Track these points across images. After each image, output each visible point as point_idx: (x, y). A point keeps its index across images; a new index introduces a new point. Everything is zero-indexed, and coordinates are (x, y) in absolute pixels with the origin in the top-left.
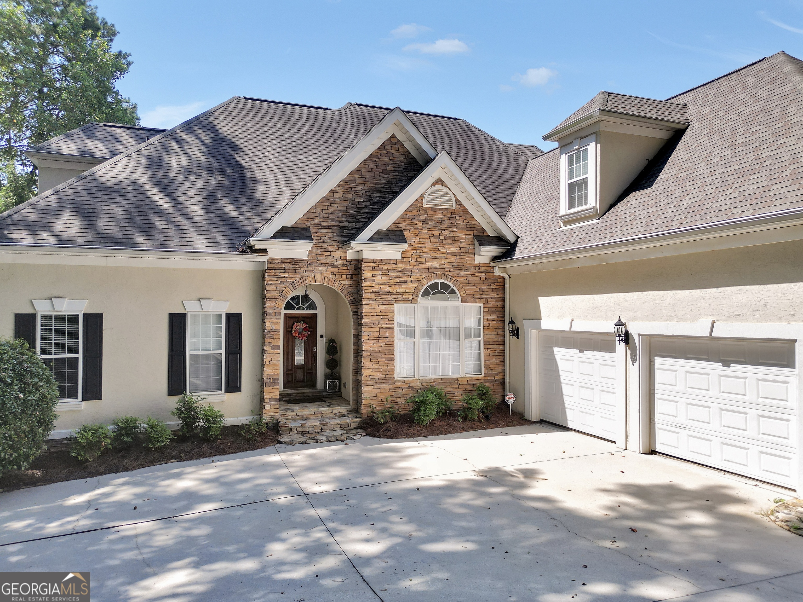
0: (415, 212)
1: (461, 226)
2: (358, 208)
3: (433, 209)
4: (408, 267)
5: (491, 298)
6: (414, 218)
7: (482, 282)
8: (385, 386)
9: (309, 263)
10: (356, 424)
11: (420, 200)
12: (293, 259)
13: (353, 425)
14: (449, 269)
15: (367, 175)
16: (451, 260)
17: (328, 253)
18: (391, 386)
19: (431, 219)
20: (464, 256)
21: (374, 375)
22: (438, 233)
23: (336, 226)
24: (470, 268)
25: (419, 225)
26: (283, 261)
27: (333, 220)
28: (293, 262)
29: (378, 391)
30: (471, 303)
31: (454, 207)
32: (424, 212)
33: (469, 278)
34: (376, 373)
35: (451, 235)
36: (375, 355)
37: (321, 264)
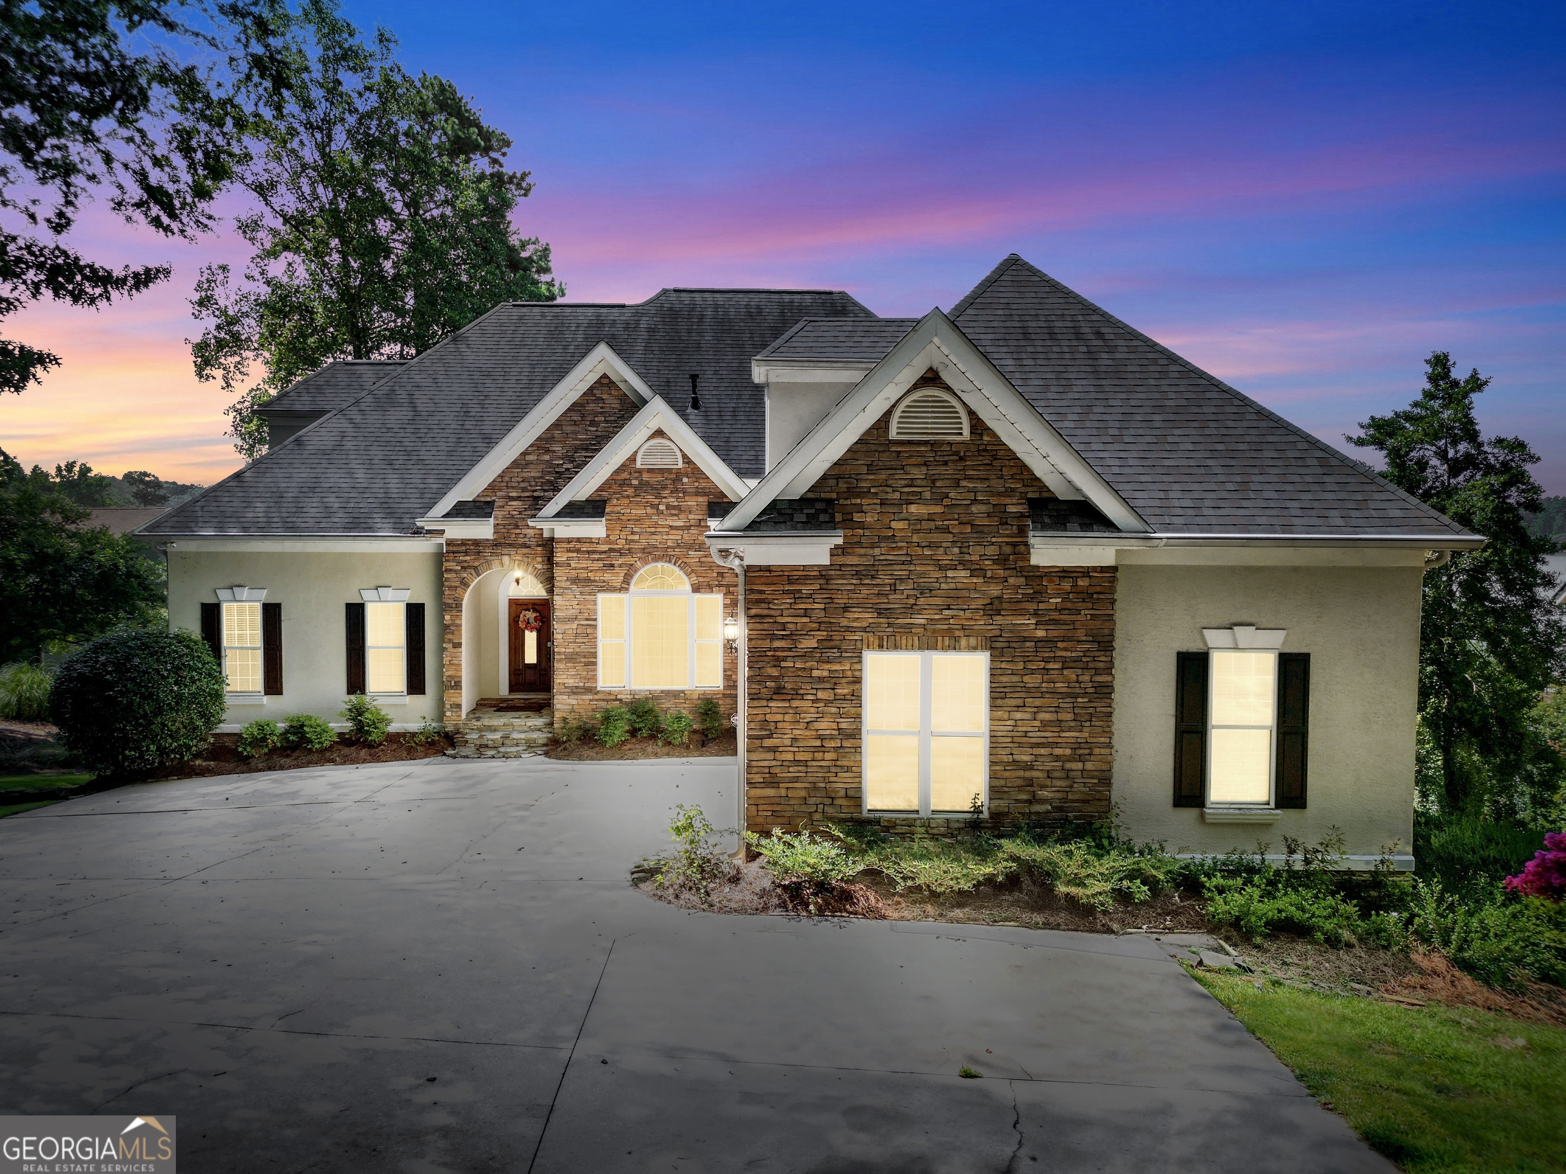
0: (625, 475)
1: (690, 490)
2: (557, 473)
3: (650, 471)
4: (616, 546)
6: (624, 483)
8: (584, 697)
9: (495, 544)
10: (545, 741)
11: (632, 459)
12: (476, 540)
13: (541, 742)
14: (673, 548)
15: (569, 429)
16: (676, 536)
17: (518, 531)
18: (591, 697)
19: (647, 483)
20: (694, 531)
21: (571, 682)
22: (657, 501)
23: (528, 497)
25: (630, 491)
26: (464, 542)
27: (524, 490)
28: (477, 543)
29: (574, 702)
30: (705, 592)
32: (637, 475)
33: (702, 560)
34: (571, 681)
35: (676, 504)
36: (571, 658)
37: (510, 545)
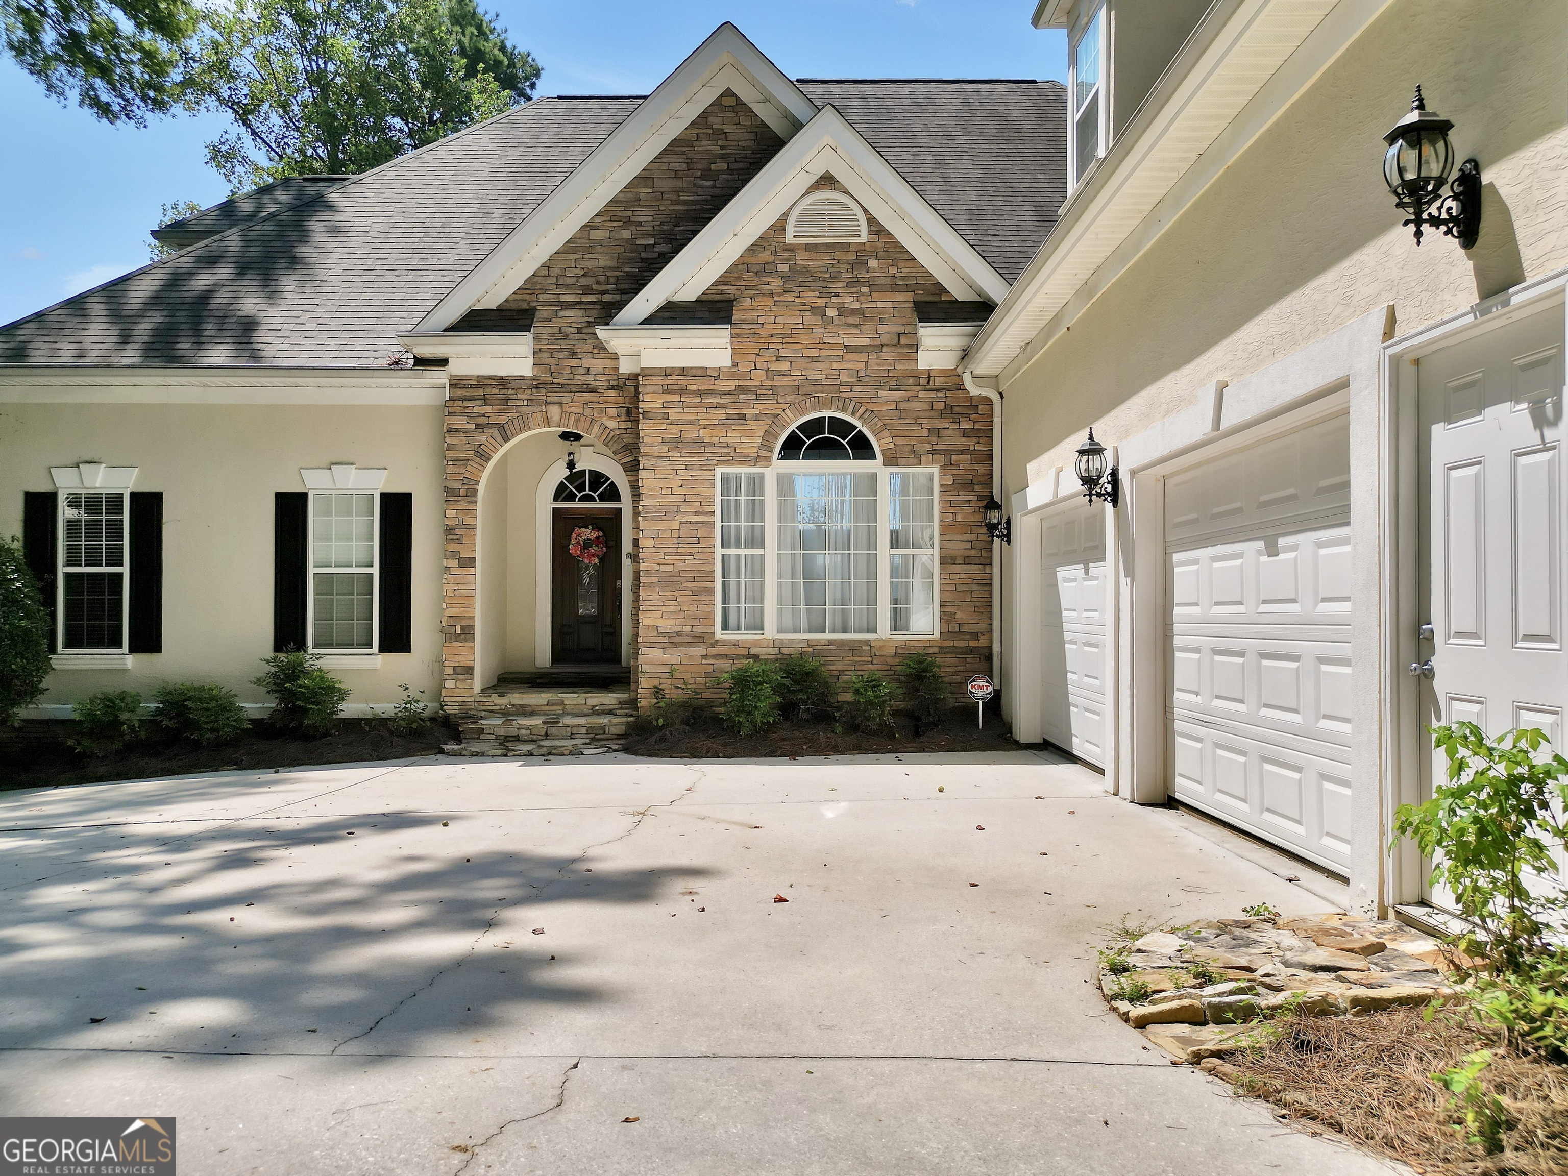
0: (766, 256)
1: (882, 281)
2: (644, 260)
3: (808, 247)
4: (749, 383)
5: (962, 452)
6: (764, 270)
7: (936, 414)
8: (691, 651)
9: (536, 385)
10: (620, 730)
11: (779, 227)
12: (501, 378)
13: (614, 730)
14: (851, 386)
15: (664, 185)
17: (574, 363)
18: (704, 652)
19: (806, 270)
20: (888, 354)
21: (668, 624)
22: (821, 302)
23: (593, 303)
24: (905, 381)
25: (775, 284)
26: (481, 382)
27: (587, 290)
28: (503, 382)
29: (675, 660)
30: (907, 465)
31: (864, 237)
32: (786, 255)
33: (903, 405)
34: (671, 622)
35: (856, 305)
36: (670, 581)
37: (561, 386)
